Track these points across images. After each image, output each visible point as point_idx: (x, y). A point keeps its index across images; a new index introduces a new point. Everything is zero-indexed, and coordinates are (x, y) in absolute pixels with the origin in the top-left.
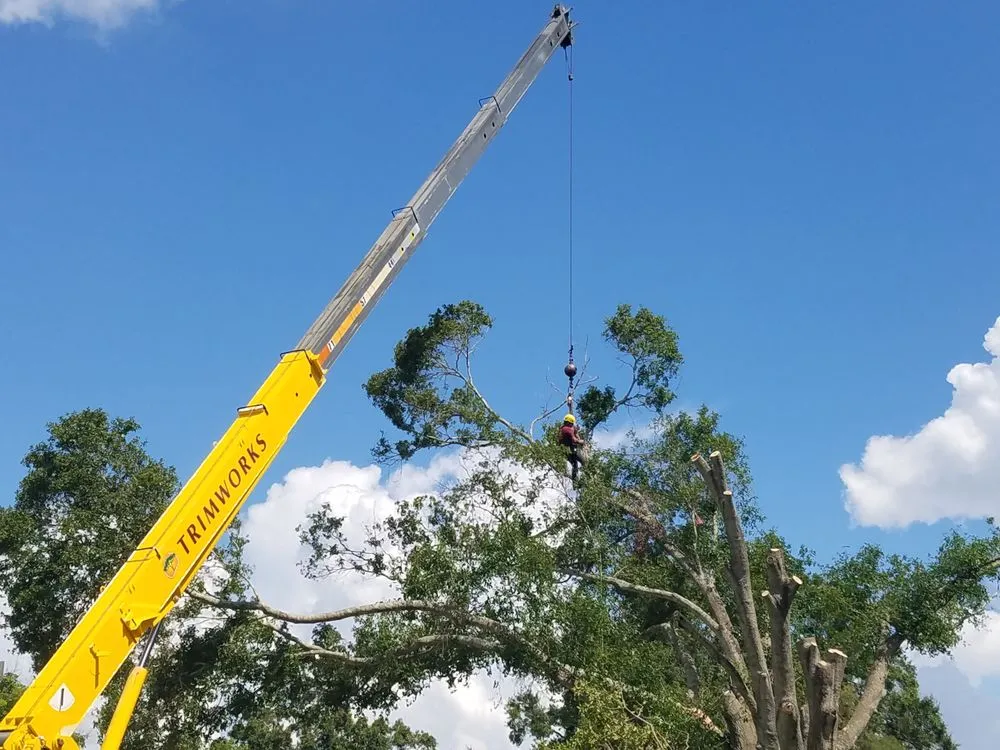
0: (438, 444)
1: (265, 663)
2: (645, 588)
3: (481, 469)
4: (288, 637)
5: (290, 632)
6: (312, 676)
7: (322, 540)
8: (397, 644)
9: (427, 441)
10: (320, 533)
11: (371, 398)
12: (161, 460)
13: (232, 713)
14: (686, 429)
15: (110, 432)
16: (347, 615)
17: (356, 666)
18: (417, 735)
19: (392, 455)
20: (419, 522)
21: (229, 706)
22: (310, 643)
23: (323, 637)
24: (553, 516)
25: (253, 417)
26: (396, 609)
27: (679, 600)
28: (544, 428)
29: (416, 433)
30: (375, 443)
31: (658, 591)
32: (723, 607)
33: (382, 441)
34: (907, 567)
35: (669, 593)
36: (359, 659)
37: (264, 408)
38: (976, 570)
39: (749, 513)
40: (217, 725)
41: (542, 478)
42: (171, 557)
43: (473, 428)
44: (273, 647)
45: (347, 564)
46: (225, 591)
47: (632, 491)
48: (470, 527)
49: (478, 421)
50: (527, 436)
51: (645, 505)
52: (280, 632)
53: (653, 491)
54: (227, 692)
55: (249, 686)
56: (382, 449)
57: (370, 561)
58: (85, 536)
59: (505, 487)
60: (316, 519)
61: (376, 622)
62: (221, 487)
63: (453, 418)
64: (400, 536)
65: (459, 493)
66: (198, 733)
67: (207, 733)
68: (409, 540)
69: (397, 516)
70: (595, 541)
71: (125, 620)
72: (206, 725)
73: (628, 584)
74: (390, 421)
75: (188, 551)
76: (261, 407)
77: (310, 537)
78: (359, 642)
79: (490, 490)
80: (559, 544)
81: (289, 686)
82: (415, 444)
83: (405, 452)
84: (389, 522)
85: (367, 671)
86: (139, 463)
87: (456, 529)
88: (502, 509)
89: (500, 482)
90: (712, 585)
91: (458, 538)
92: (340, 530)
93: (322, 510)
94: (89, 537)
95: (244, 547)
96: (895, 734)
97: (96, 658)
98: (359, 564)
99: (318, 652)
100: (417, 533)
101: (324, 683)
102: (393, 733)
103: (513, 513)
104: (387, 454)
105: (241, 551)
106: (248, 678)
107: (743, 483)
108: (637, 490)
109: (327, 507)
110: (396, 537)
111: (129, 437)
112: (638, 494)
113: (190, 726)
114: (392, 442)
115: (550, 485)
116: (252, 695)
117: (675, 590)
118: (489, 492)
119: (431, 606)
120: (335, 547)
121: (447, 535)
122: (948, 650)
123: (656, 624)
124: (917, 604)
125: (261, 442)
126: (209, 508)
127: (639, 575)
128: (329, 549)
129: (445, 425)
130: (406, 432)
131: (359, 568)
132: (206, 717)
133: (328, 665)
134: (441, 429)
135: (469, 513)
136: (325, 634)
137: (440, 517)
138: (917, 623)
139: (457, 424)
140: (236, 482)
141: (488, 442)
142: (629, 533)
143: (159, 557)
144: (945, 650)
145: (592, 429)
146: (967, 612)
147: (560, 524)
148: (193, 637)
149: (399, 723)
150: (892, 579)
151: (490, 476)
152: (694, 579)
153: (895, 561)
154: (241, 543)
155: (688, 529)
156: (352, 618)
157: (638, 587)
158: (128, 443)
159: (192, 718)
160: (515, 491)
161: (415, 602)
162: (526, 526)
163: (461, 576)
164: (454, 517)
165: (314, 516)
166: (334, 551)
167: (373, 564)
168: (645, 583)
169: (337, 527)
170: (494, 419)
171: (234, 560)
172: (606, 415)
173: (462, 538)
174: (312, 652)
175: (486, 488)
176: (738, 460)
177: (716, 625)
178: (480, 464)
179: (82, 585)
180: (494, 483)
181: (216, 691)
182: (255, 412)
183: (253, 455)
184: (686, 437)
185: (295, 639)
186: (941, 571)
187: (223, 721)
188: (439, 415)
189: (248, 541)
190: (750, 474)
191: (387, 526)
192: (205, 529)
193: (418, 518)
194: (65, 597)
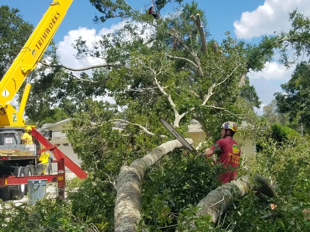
0: (113, 17)
1: (67, 84)
2: (177, 57)
3: (127, 24)
4: (73, 76)
5: (73, 75)
6: (81, 88)
7: (80, 48)
8: (105, 77)
9: (109, 16)
10: (79, 45)
11: (91, 3)
12: (28, 22)
13: (58, 98)
14: (188, 9)
15: (11, 13)
16: (90, 68)
17: (94, 84)
18: (112, 105)
19: (99, 21)
20: (109, 41)
21: (57, 96)
22: (79, 78)
23: (83, 76)
24: (149, 38)
25: (55, 6)
26: (104, 66)
27: (187, 60)
28: (145, 10)
29: (106, 14)
30: (94, 18)
31: (181, 58)
32: (199, 62)
33: (96, 17)
34: (251, 47)
35: (184, 58)
36: (94, 82)
37: (58, 3)
38: (271, 46)
39: (207, 33)
40: (54, 102)
41: (145, 25)
42: (34, 51)
43: (123, 11)
44: (69, 79)
45: (88, 55)
46: (52, 63)
47: (172, 29)
48: (124, 42)
49: (125, 9)
50: (140, 13)
51: (176, 33)
52: (70, 75)
53: (178, 29)
54: (56, 92)
55: (63, 91)
56: (96, 19)
57: (95, 53)
58: (7, 45)
59: (134, 29)
60: (78, 41)
61: (99, 71)
62: (47, 29)
63: (117, 9)
64: (104, 46)
65: (120, 32)
66: (49, 104)
67: (52, 104)
68: (106, 47)
69: (103, 40)
70: (162, 44)
71: (22, 70)
72: (51, 102)
73: (172, 57)
74: (98, 10)
75: (39, 49)
76: (57, 2)
77: (76, 47)
78: (94, 77)
79: (130, 30)
80: (152, 45)
81: (74, 91)
82: (106, 17)
83: (103, 20)
84: (100, 42)
85: (97, 85)
86: (21, 22)
87: (120, 43)
88: (134, 36)
89: (133, 27)
90: (196, 55)
91: (121, 46)
92: (85, 44)
93: (79, 38)
94: (8, 46)
95: (57, 50)
96: (243, 96)
97: (14, 81)
98: (92, 54)
99: (82, 80)
100: (109, 44)
101: (85, 89)
102: (105, 104)
103: (137, 37)
104: (98, 21)
105: (56, 51)
106: (62, 88)
107: (205, 24)
108: (173, 28)
109: (80, 37)
110: (103, 46)
111: (17, 14)
112: (174, 30)
113: (46, 103)
114: (99, 17)
115: (148, 28)
116: (64, 93)
117: (185, 57)
118: (129, 31)
119: (115, 65)
120: (84, 50)
121: (118, 45)
122: (262, 70)
123: (180, 68)
124: (255, 57)
125: (58, 14)
126: (44, 35)
127: (175, 54)
128: (82, 50)
129: (115, 11)
130: (103, 13)
131: (92, 56)
132: (51, 100)
133: (85, 84)
134: (114, 12)
135: (124, 38)
136: (83, 75)
137: (116, 39)
138: (254, 62)
139: (118, 10)
140: (52, 27)
141: (128, 16)
142: (171, 42)
143: (30, 50)
144: (261, 70)
145: (160, 10)
146: (267, 59)
147: (151, 40)
148: (44, 75)
149: (106, 101)
150: (247, 51)
151: (129, 26)
152: (191, 54)
153: (248, 45)
154: (56, 49)
155: (189, 39)
156: (92, 69)
157: (175, 57)
158: (16, 16)
159: (47, 100)
160: (138, 30)
161: (110, 64)
162: (141, 41)
163: (123, 56)
164: (120, 39)
165: (77, 40)
166: (84, 51)
167: (96, 54)
168: (177, 56)
169: (84, 44)
170: (130, 8)
171: (54, 54)
172: (164, 5)
173: (122, 46)
174: (80, 80)
175: (129, 30)
176: (203, 17)
177: (197, 67)
178: (126, 22)
179: (8, 61)
180: (131, 28)
181: (53, 92)
182: (55, 4)
183: (56, 18)
184: (188, 11)
185: (75, 77)
186: (261, 47)
187: (56, 101)
188: (112, 8)
189: (58, 48)
190: (207, 22)
191: (99, 43)
192: (43, 42)
193: (109, 40)
194: (3, 64)
